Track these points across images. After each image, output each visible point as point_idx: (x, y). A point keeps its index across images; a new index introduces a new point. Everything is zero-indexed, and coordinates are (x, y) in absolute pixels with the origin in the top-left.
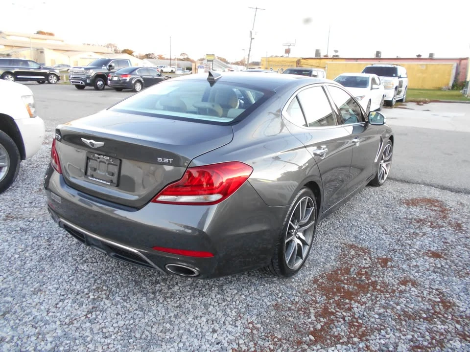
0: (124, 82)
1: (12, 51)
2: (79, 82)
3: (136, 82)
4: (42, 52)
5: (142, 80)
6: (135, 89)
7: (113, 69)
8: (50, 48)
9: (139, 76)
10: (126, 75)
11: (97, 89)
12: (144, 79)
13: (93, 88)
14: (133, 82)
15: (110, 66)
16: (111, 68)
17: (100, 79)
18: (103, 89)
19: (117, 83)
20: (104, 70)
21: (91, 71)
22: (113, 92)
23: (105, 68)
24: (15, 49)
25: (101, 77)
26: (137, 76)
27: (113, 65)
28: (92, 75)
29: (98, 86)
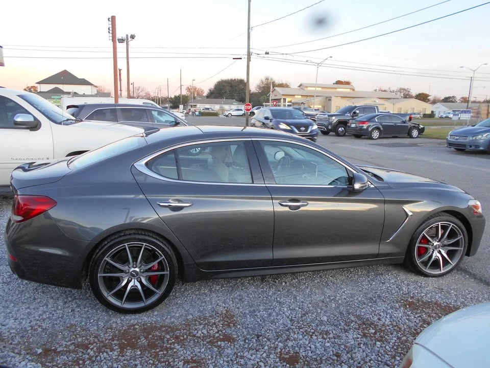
0: (361, 129)
1: (306, 100)
2: (322, 128)
3: (373, 130)
4: (330, 100)
5: (381, 127)
6: (371, 135)
7: (357, 116)
8: (337, 95)
9: (378, 124)
10: (363, 122)
11: (338, 135)
12: (383, 126)
13: (334, 133)
14: (370, 129)
15: (355, 113)
16: (354, 115)
17: (343, 125)
18: (344, 135)
19: (354, 130)
20: (348, 116)
21: (334, 118)
22: (352, 138)
23: (349, 115)
24: (309, 99)
25: (343, 124)
26: (376, 123)
27: (358, 112)
28: (335, 121)
29: (339, 132)
